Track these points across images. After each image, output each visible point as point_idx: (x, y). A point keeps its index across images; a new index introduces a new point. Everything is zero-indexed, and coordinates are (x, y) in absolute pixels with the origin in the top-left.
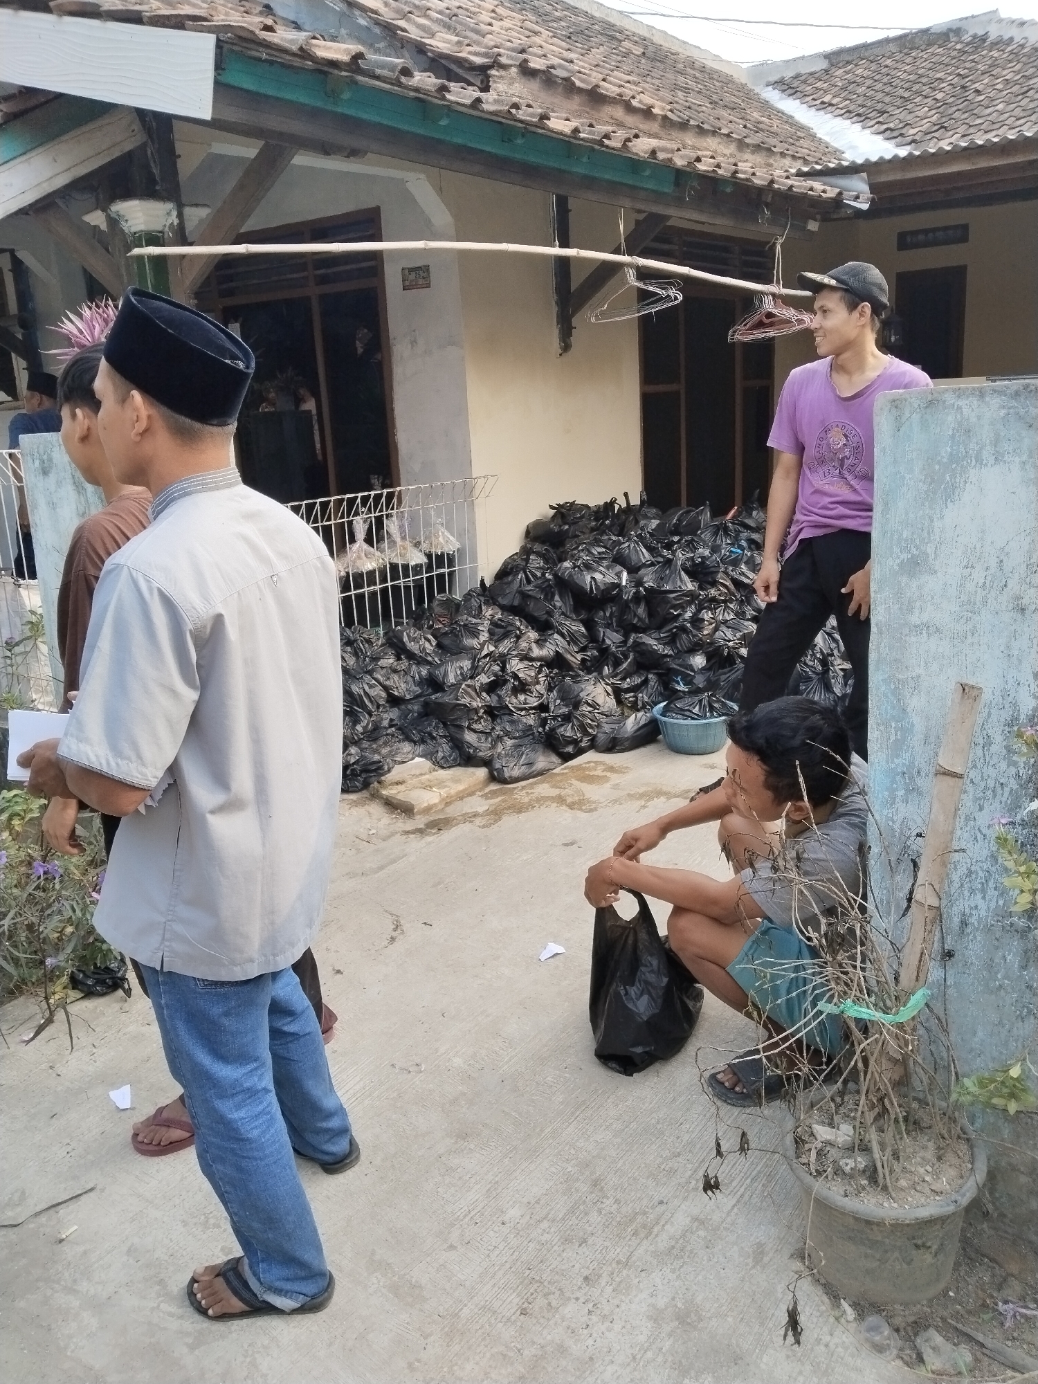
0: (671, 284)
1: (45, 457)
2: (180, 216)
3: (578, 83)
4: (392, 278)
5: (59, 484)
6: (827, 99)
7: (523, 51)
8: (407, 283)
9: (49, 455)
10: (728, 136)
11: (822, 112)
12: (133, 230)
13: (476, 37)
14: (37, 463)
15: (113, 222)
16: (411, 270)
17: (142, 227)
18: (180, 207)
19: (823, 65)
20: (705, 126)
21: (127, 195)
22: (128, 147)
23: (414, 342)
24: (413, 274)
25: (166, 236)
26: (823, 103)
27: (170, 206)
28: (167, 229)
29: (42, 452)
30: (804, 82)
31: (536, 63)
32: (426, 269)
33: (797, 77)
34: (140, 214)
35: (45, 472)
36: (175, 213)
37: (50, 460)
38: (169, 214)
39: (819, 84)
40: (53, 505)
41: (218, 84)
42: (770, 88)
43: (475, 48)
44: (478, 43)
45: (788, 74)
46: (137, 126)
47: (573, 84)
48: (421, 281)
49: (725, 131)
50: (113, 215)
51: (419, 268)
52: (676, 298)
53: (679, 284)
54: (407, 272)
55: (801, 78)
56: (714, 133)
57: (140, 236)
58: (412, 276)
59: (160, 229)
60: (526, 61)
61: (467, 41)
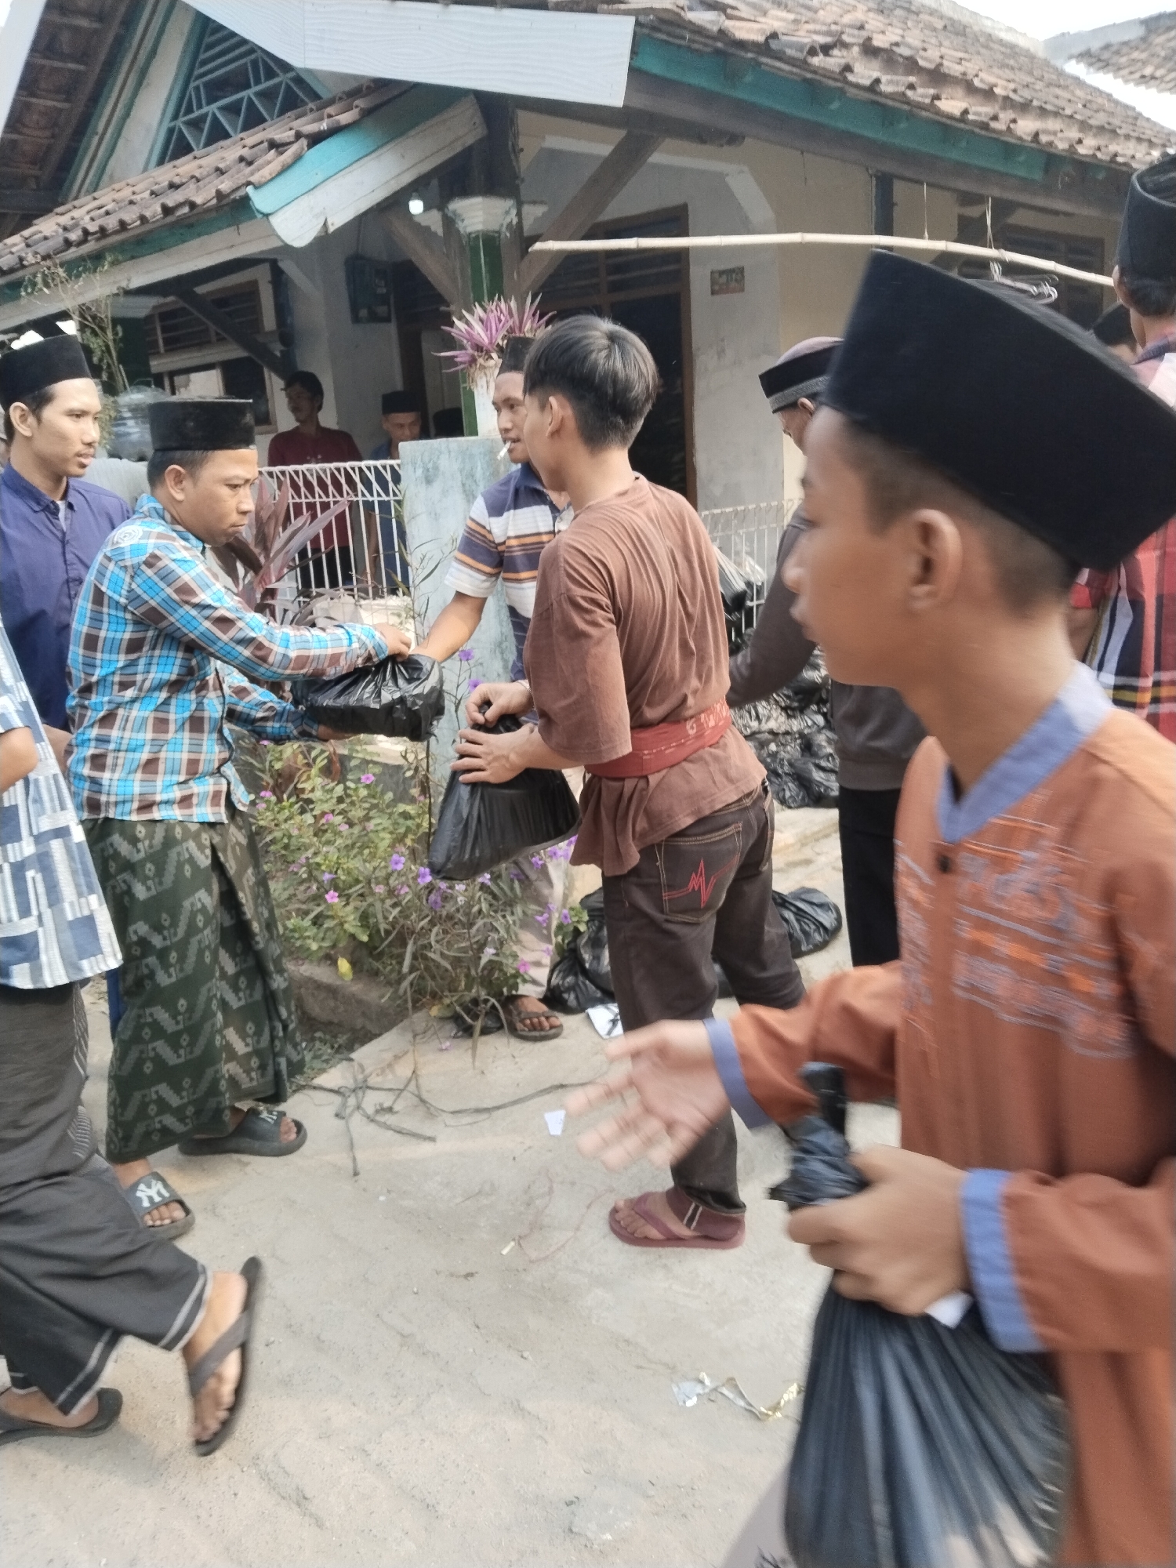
0: (1043, 280)
1: (430, 466)
2: (519, 214)
3: (921, 63)
4: (699, 280)
5: (445, 493)
6: (1148, 71)
7: (861, 27)
8: (717, 288)
9: (435, 463)
10: (1071, 117)
11: (1142, 88)
12: (469, 230)
13: (810, 14)
14: (419, 472)
15: (449, 222)
16: (722, 273)
17: (480, 227)
18: (519, 205)
19: (1140, 31)
20: (1049, 107)
21: (466, 192)
22: (470, 140)
23: (721, 353)
24: (724, 277)
25: (502, 236)
26: (1143, 77)
27: (509, 203)
28: (504, 229)
29: (426, 459)
30: (1118, 53)
31: (879, 41)
32: (741, 271)
33: (1107, 47)
34: (481, 213)
35: (428, 481)
36: (514, 212)
37: (436, 468)
38: (507, 213)
39: (1136, 55)
40: (435, 516)
41: (633, 71)
42: (1073, 62)
43: (811, 27)
44: (814, 21)
45: (1095, 46)
46: (478, 119)
47: (917, 63)
48: (733, 284)
49: (1068, 112)
50: (450, 214)
51: (732, 271)
52: (1050, 296)
53: (1053, 279)
54: (716, 275)
55: (1114, 49)
56: (1056, 114)
57: (477, 237)
58: (724, 279)
59: (496, 228)
60: (869, 39)
61: (804, 19)
